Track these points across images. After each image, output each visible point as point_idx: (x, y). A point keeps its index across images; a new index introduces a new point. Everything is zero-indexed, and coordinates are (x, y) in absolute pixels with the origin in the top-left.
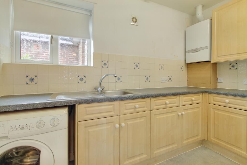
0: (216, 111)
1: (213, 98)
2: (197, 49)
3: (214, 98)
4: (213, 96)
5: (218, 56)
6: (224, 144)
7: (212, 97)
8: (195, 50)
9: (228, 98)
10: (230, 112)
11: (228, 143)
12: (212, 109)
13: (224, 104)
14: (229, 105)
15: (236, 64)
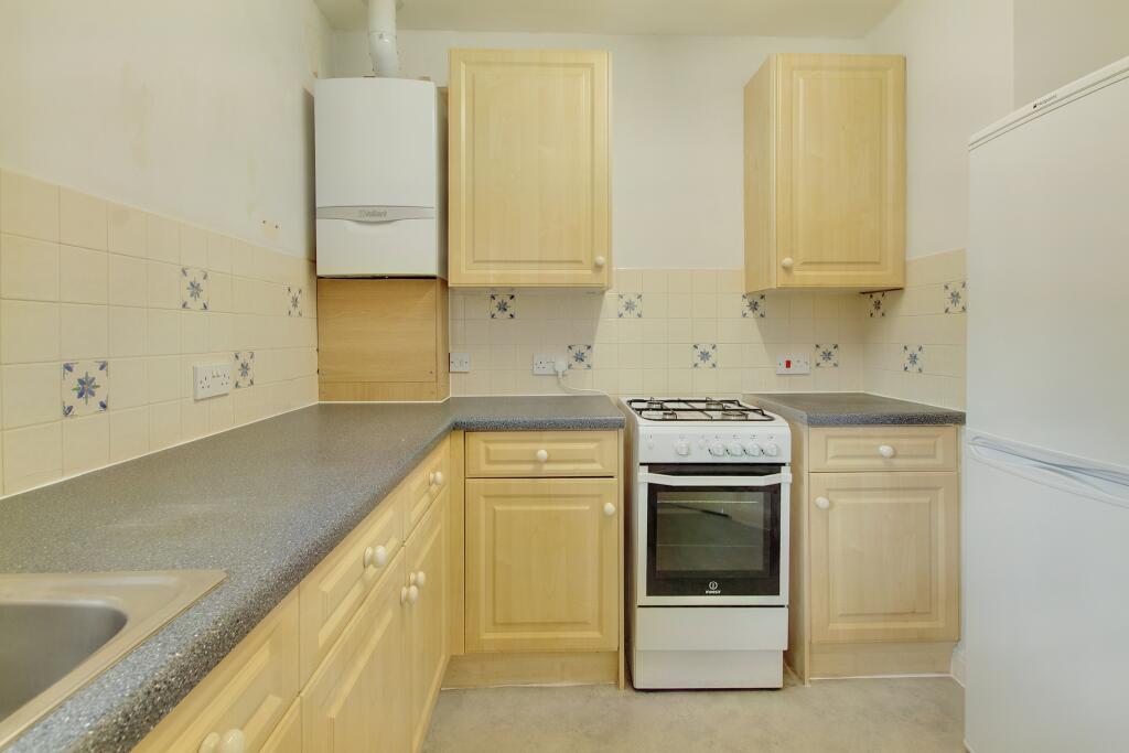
0: (498, 508)
1: (488, 451)
2: (382, 210)
3: (492, 447)
4: (486, 441)
5: (475, 262)
6: (528, 635)
7: (482, 446)
8: (373, 214)
9: (541, 441)
10: (549, 496)
11: (545, 625)
12: (482, 499)
13: (528, 469)
14: (549, 469)
15: (512, 297)
